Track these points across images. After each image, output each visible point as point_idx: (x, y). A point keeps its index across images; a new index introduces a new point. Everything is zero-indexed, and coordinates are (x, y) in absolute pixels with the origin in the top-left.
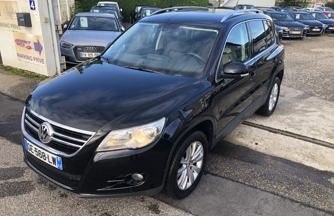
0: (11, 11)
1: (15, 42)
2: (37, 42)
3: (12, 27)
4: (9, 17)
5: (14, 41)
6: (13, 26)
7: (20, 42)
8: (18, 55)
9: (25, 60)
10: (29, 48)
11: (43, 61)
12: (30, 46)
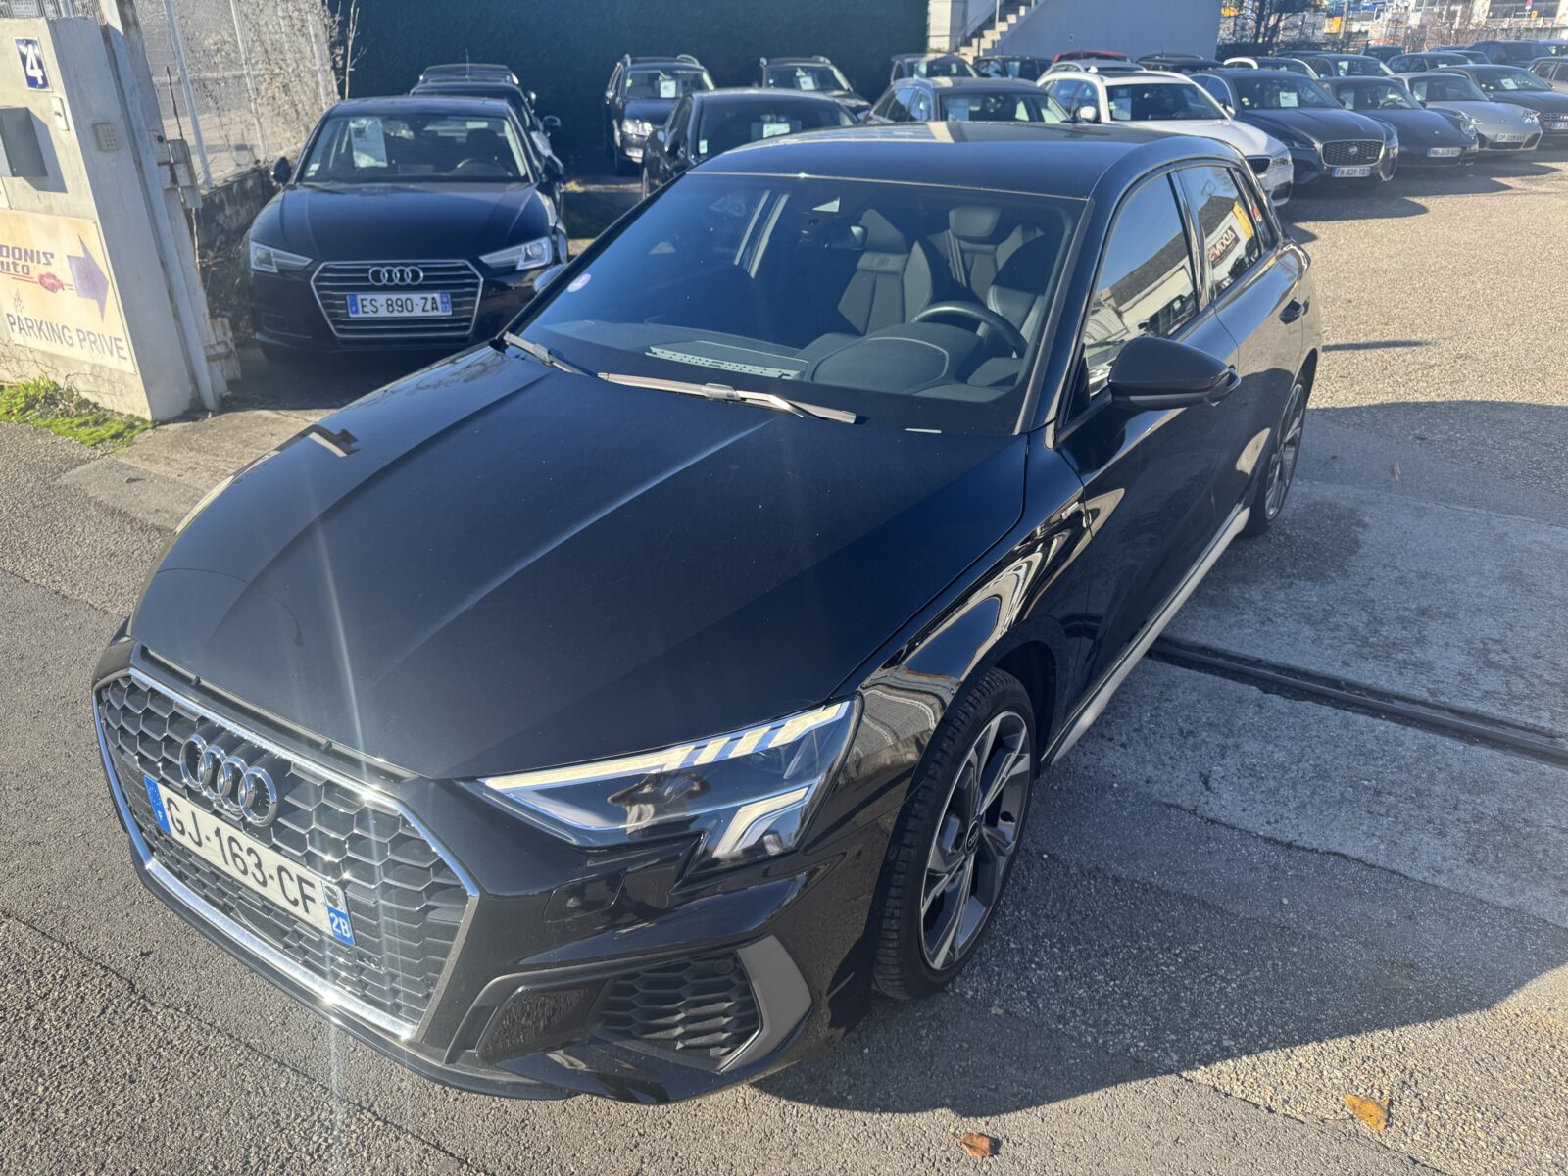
2: (82, 255)
7: (7, 258)
8: (12, 322)
9: (43, 343)
10: (51, 284)
11: (118, 348)
12: (53, 273)
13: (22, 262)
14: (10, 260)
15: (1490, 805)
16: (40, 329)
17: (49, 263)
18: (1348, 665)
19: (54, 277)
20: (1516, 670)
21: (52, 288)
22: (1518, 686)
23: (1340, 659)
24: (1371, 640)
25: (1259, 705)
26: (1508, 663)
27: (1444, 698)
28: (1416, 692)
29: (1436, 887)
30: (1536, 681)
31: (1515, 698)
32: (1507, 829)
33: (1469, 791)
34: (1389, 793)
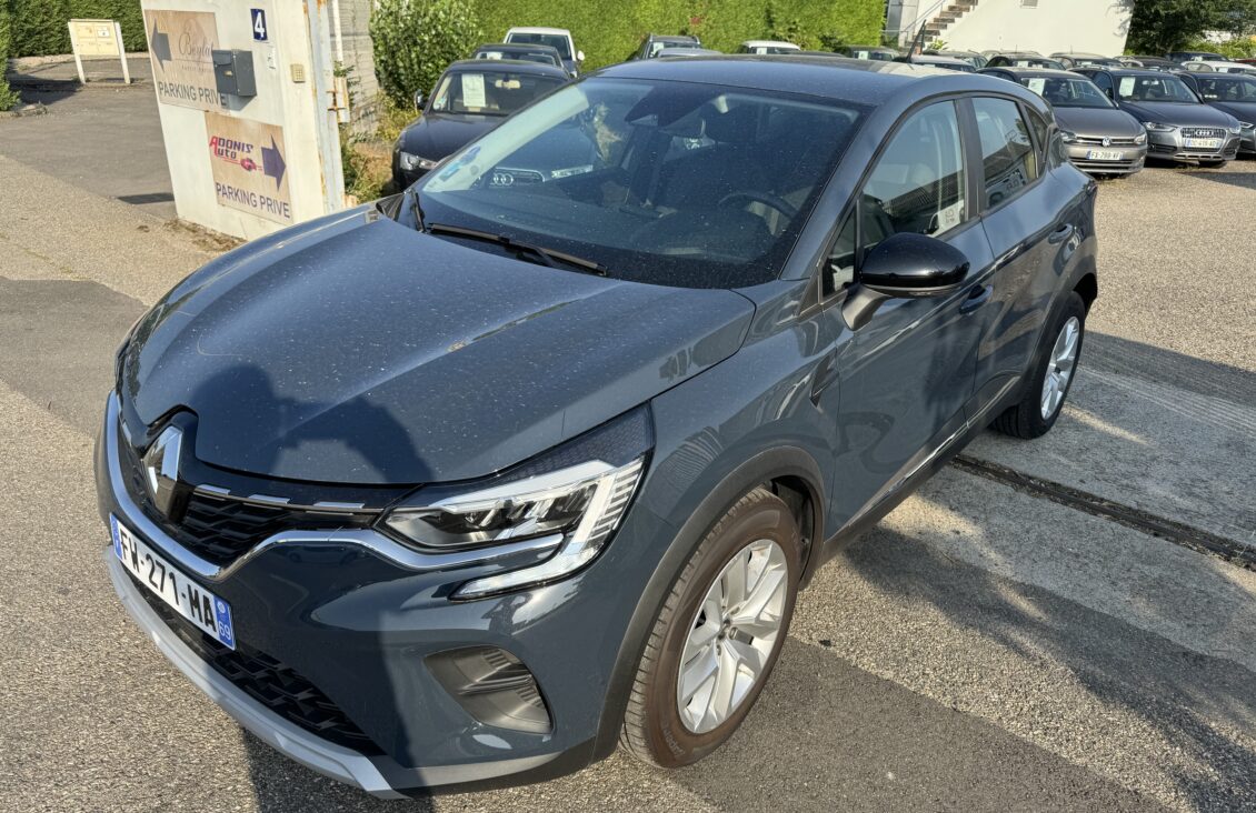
0: (200, 44)
1: (211, 145)
2: (271, 147)
3: (203, 98)
4: (194, 65)
5: (208, 145)
6: (204, 92)
7: (223, 147)
8: (219, 188)
9: (237, 204)
10: (249, 165)
11: (286, 210)
12: (252, 158)
13: (232, 150)
14: (225, 148)
15: (1156, 572)
16: (236, 195)
17: (249, 151)
18: (1082, 481)
19: (251, 161)
20: (1210, 501)
21: (249, 168)
22: (1206, 508)
23: (1080, 478)
24: (1107, 470)
25: (1011, 498)
26: (1205, 495)
27: (1148, 510)
28: (1128, 504)
29: (1100, 614)
30: (1221, 508)
31: (1199, 515)
32: (1163, 587)
33: (1142, 562)
34: (1085, 557)
